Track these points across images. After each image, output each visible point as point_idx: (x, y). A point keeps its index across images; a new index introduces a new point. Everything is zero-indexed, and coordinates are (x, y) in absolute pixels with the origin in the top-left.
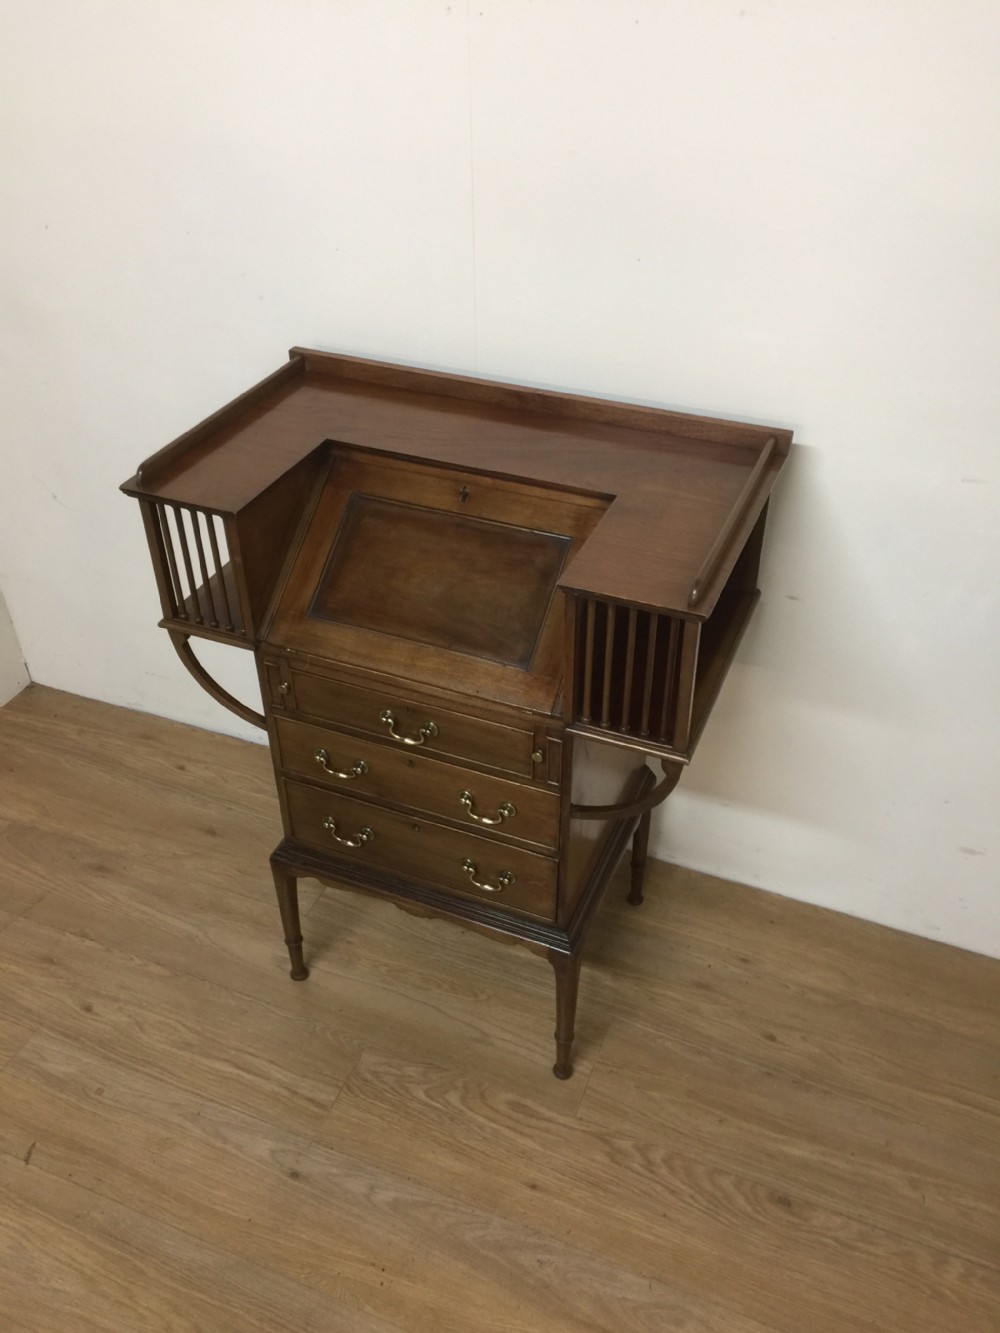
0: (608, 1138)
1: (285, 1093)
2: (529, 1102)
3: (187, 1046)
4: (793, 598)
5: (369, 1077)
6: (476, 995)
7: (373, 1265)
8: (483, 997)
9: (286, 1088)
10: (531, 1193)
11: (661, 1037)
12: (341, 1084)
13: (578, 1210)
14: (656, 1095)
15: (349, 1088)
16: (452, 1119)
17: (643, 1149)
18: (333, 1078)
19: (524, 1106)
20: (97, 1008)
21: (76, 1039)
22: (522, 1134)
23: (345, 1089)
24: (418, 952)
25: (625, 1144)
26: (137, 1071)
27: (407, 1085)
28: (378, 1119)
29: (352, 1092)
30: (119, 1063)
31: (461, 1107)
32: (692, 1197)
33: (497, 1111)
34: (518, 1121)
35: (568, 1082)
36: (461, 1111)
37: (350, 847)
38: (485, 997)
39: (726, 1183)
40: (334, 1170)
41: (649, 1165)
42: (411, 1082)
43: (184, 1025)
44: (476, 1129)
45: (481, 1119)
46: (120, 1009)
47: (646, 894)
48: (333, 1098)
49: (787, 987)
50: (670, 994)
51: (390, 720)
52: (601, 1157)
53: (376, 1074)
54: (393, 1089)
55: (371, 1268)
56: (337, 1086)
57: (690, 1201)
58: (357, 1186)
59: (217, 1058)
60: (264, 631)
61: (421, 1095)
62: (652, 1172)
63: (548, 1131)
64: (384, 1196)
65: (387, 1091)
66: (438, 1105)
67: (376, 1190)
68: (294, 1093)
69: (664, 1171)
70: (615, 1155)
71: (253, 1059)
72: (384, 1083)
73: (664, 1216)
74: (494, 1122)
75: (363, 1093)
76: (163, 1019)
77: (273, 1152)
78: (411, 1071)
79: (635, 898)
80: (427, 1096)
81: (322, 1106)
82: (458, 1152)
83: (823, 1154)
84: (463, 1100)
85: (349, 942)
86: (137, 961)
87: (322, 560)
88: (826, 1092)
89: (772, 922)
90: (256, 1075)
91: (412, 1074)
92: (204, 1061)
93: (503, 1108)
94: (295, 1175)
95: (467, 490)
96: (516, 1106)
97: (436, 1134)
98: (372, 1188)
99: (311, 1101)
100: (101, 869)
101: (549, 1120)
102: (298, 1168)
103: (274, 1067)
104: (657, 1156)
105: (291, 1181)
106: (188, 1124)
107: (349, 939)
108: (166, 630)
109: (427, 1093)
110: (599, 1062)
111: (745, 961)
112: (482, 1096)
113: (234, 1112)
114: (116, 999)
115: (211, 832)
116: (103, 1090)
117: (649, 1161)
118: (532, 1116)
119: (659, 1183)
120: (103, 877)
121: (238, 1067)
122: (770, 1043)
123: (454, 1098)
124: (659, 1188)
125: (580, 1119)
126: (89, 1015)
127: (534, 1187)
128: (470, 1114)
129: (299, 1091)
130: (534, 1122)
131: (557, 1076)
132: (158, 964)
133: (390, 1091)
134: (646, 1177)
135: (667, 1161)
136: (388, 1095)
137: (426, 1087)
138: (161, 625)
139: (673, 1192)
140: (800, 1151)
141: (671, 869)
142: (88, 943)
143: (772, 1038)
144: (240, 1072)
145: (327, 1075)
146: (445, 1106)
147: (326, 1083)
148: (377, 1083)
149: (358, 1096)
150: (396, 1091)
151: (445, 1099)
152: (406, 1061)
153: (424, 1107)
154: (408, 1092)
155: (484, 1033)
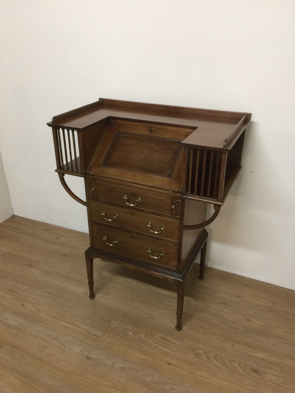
0: (194, 349)
1: (86, 332)
2: (168, 338)
3: (54, 317)
5: (114, 328)
6: (149, 304)
7: (114, 388)
8: (152, 305)
9: (86, 331)
10: (168, 366)
11: (211, 319)
12: (105, 330)
13: (184, 372)
14: (210, 336)
15: (107, 331)
16: (142, 342)
17: (206, 353)
18: (102, 328)
19: (166, 339)
20: (26, 305)
21: (18, 314)
22: (165, 347)
23: (106, 332)
24: (131, 291)
25: (200, 351)
26: (37, 324)
27: (126, 331)
28: (117, 341)
29: (108, 333)
30: (32, 322)
31: (144, 338)
32: (224, 369)
33: (157, 340)
34: (163, 343)
35: (180, 332)
36: (145, 340)
37: (111, 246)
38: (153, 305)
39: (236, 365)
40: (102, 357)
41: (209, 358)
42: (128, 330)
43: (53, 311)
44: (149, 345)
45: (151, 342)
46: (33, 306)
47: (204, 276)
48: (102, 335)
49: (252, 304)
50: (214, 306)
51: (126, 198)
52: (193, 356)
53: (116, 327)
54: (121, 332)
55: (113, 389)
56: (103, 331)
57: (223, 370)
58: (109, 362)
59: (64, 321)
60: (88, 170)
61: (131, 334)
62: (210, 360)
63: (174, 347)
64: (117, 366)
65: (119, 333)
66: (137, 337)
67: (116, 364)
68: (89, 332)
69: (214, 360)
70: (197, 355)
71: (76, 322)
72: (119, 330)
73: (215, 375)
74: (156, 343)
75: (112, 333)
76: (46, 309)
77: (81, 351)
78: (128, 327)
79: (201, 277)
80: (133, 335)
81: (98, 337)
82: (143, 352)
83: (268, 356)
84: (145, 336)
85: (108, 288)
86: (40, 292)
87: (106, 150)
88: (268, 337)
89: (246, 285)
90: (76, 326)
91: (128, 328)
92: (59, 322)
93: (159, 339)
94: (88, 358)
95: (152, 129)
96: (163, 338)
97: (136, 346)
98: (114, 363)
99: (94, 335)
100: (30, 265)
101: (174, 343)
102: (89, 356)
103: (82, 324)
104: (212, 355)
105: (87, 360)
106: (53, 341)
107: (109, 287)
108: (57, 173)
109: (133, 334)
110: (191, 326)
111: (238, 296)
112: (152, 335)
113: (69, 338)
114: (32, 303)
115: (66, 256)
116: (25, 330)
117: (209, 357)
118: (168, 342)
119: (212, 364)
120: (31, 268)
121: (70, 324)
122: (248, 321)
123: (142, 335)
124: (212, 365)
125: (185, 343)
126: (23, 307)
127: (169, 364)
128: (148, 340)
129: (90, 332)
130: (169, 344)
131: (177, 329)
132: (47, 293)
134: (208, 362)
135: (215, 357)
136: (120, 334)
137: (132, 332)
138: (56, 171)
139: (217, 367)
140: (261, 355)
141: (212, 270)
142: (24, 286)
143: (248, 320)
144: (71, 326)
145: (100, 327)
146: (139, 338)
147: (100, 330)
148: (116, 330)
149: (110, 334)
150: (123, 333)
151: (139, 336)
152: (126, 324)
153: (133, 338)
154: (127, 333)
155: (152, 316)
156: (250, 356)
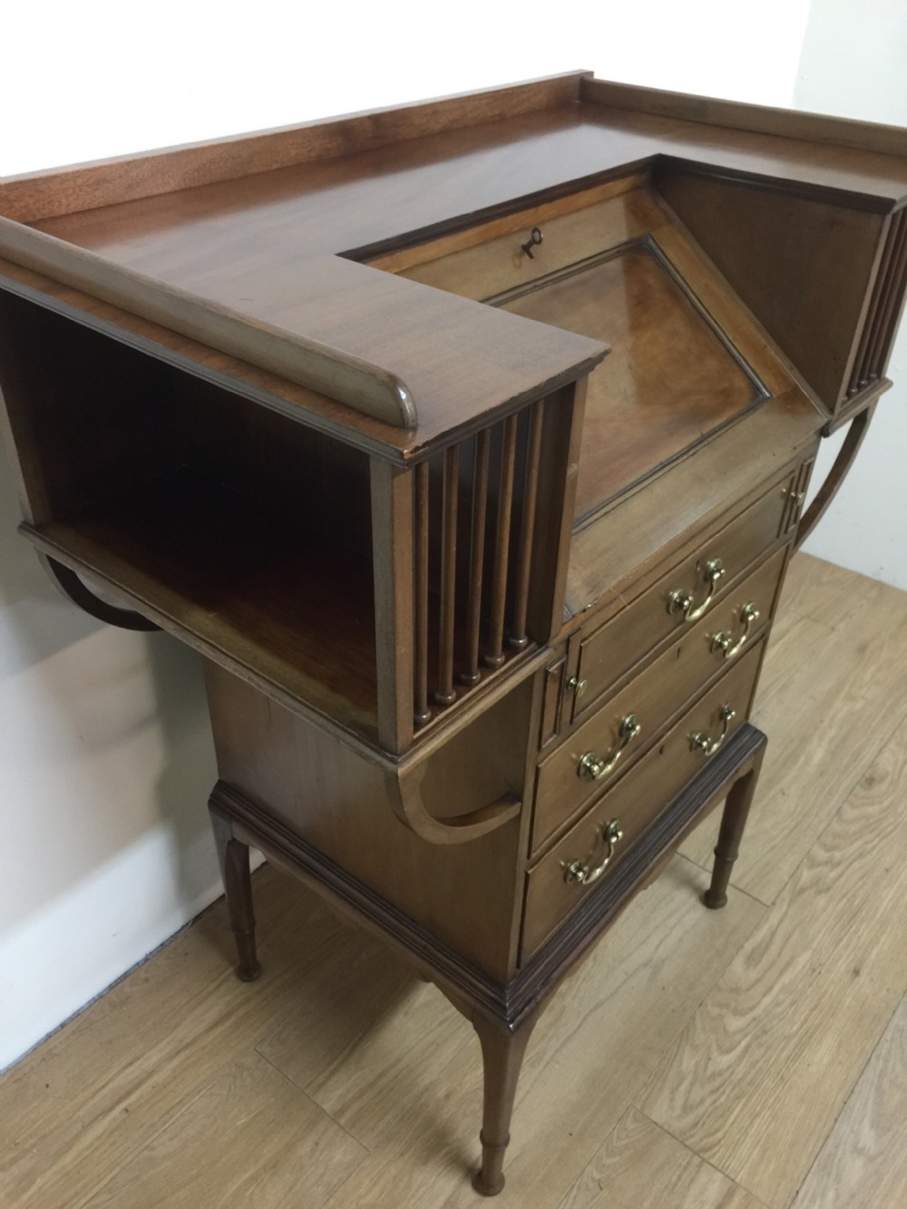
0: (799, 886)
2: (748, 946)
5: (690, 1119)
10: (862, 979)
12: (697, 1160)
13: (882, 940)
15: (705, 1150)
16: (765, 1032)
17: (813, 862)
18: (685, 1168)
19: (753, 951)
22: (788, 964)
23: (706, 1156)
25: (806, 875)
27: (709, 1072)
28: (757, 1122)
29: (710, 1148)
31: (749, 1017)
32: (866, 843)
33: (758, 981)
34: (772, 965)
36: (754, 1019)
39: (850, 813)
40: (831, 1195)
41: (831, 863)
42: (706, 1065)
44: (779, 1009)
45: (767, 1000)
48: (719, 1176)
52: (823, 899)
53: (687, 1109)
54: (712, 1093)
56: (700, 1166)
57: (870, 846)
58: (855, 1171)
61: (725, 1059)
62: (839, 864)
63: (787, 939)
64: (868, 1138)
65: (715, 1101)
66: (743, 1044)
67: (860, 1145)
69: (838, 855)
70: (820, 887)
72: (702, 1101)
73: (887, 870)
74: (771, 988)
75: (717, 1131)
78: (688, 1061)
80: (728, 1051)
82: (810, 1037)
83: (821, 739)
84: (738, 1013)
85: (448, 1096)
91: (693, 1062)
93: (753, 974)
96: (752, 960)
97: (784, 1054)
98: (858, 1151)
101: (773, 934)
109: (724, 1052)
112: (735, 990)
117: (827, 862)
118: (767, 947)
119: (851, 863)
123: (734, 1023)
124: (856, 865)
125: (774, 903)
127: (856, 972)
128: (759, 1011)
130: (774, 949)
131: (719, 908)
133: (714, 1097)
134: (845, 869)
135: (829, 849)
136: (721, 1100)
137: (715, 1054)
139: (861, 855)
140: (817, 752)
145: (680, 1177)
146: (746, 1036)
147: (692, 1180)
148: (701, 1110)
149: (719, 1141)
150: (718, 1089)
151: (735, 1033)
152: (672, 1064)
153: (746, 1059)
154: (720, 1074)
155: (645, 965)
156: (822, 774)
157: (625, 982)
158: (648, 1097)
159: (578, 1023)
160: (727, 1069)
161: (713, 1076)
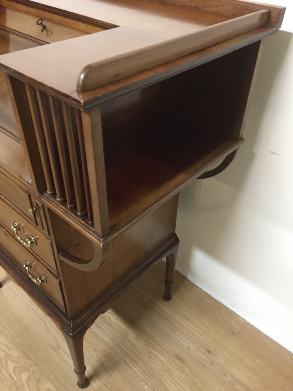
4: (274, 153)
11: (144, 381)
16: (17, 389)
27: (8, 360)
31: (25, 384)
36: (24, 386)
42: (11, 360)
47: (174, 297)
49: (225, 375)
61: (11, 368)
66: (15, 378)
78: (15, 353)
79: (167, 297)
80: (14, 370)
84: (28, 379)
89: (233, 334)
91: (14, 355)
110: (105, 384)
111: (209, 351)
112: (38, 381)
123: (24, 376)
128: (26, 389)
137: (14, 365)
146: (18, 380)
151: (20, 376)
152: (15, 347)
153: (9, 377)
154: (6, 364)
155: (58, 345)
157: (53, 336)
158: (7, 335)
159: (41, 316)
160: (7, 368)
161: (6, 361)
